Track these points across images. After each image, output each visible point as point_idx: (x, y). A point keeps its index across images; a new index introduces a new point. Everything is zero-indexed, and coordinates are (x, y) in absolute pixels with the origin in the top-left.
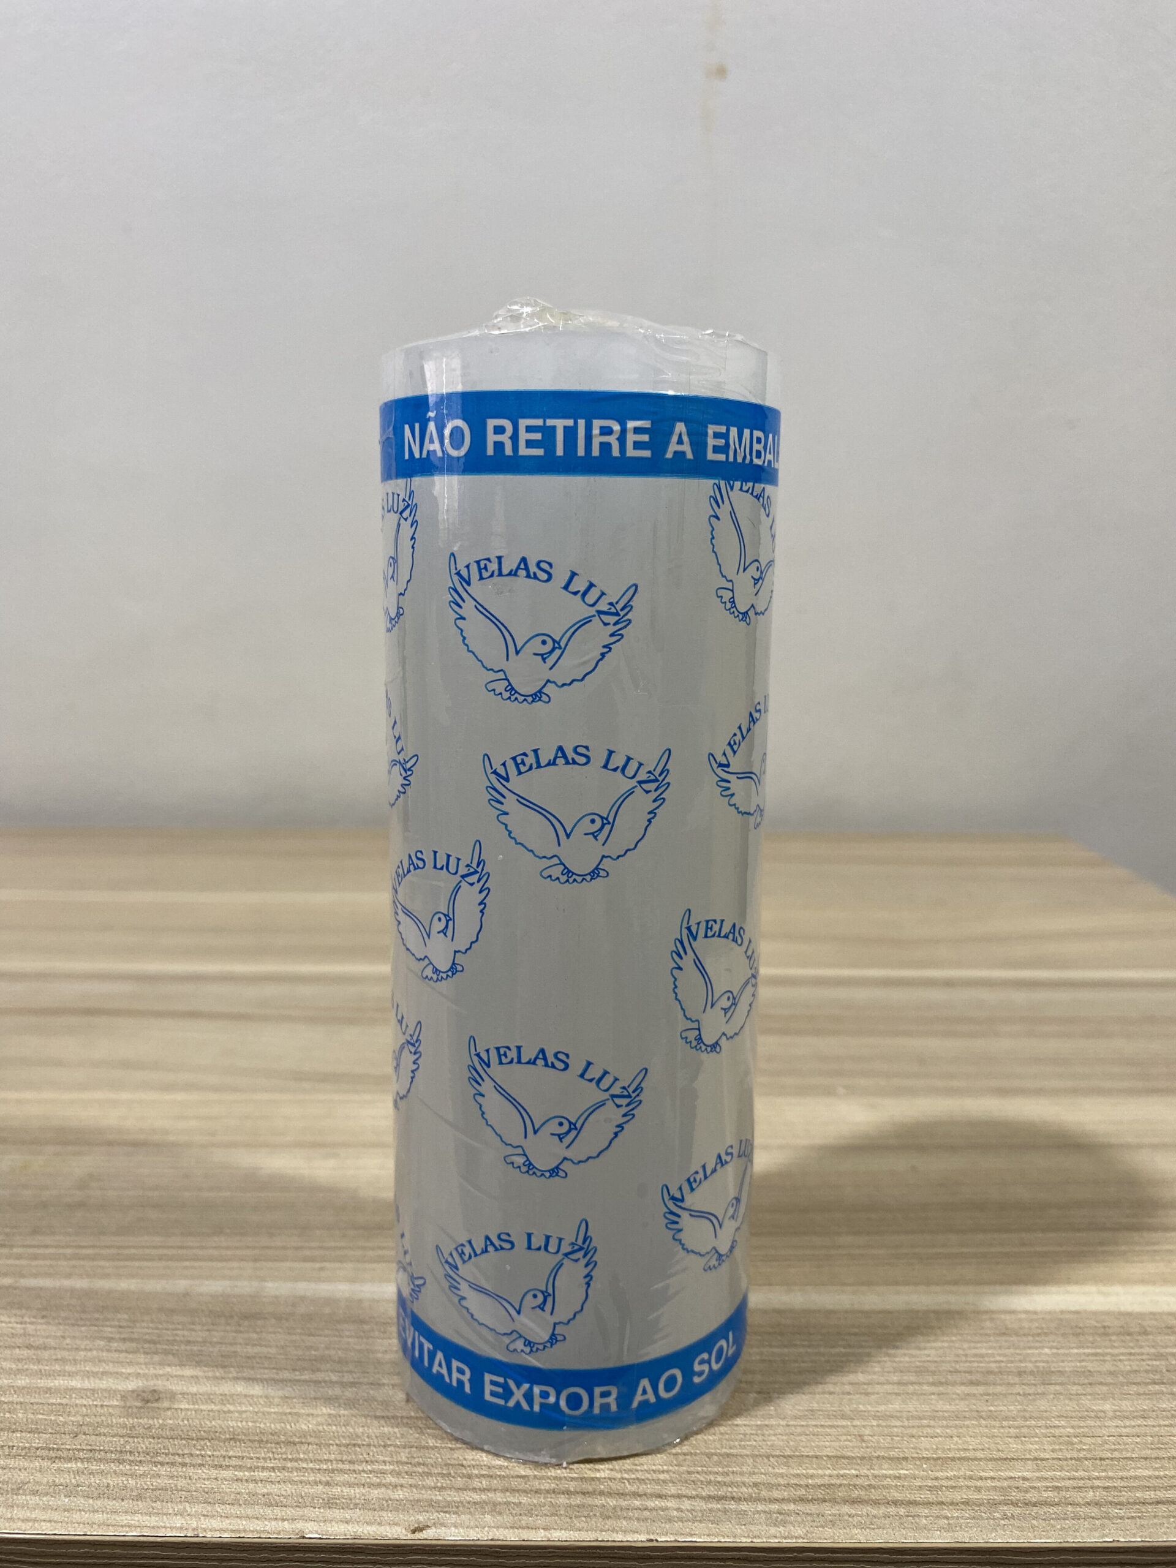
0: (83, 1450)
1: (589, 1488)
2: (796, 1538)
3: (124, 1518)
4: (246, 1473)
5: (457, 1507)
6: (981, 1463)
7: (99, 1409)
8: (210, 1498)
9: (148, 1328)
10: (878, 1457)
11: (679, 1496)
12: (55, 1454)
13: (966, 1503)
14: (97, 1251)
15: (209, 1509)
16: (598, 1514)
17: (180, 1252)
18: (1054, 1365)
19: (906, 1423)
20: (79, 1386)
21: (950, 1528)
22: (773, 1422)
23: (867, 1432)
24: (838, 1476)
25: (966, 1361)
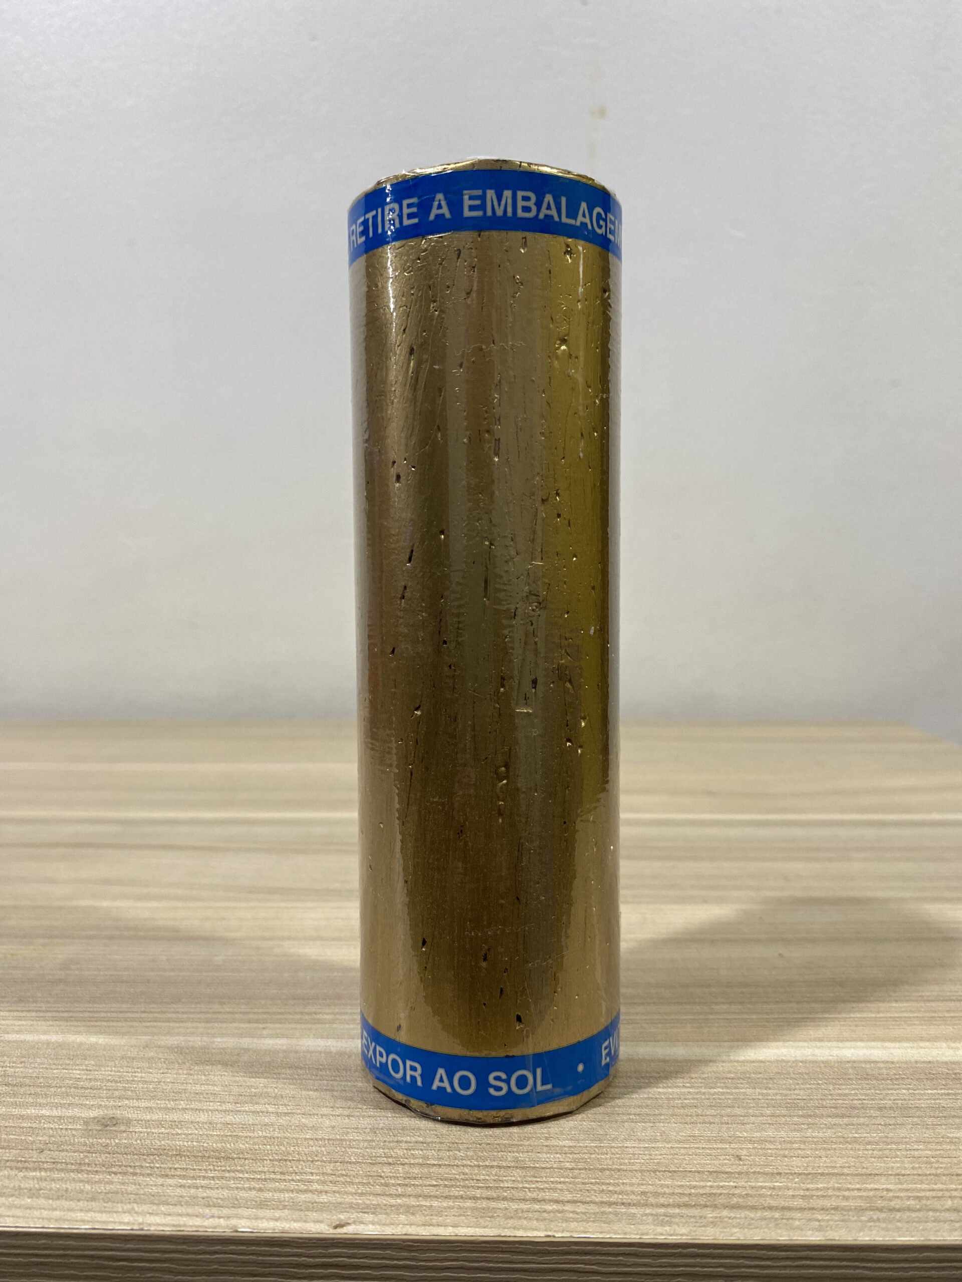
0: (48, 1162)
1: (493, 1194)
2: (681, 1235)
3: (78, 1215)
4: (189, 1181)
5: (375, 1209)
6: (848, 1178)
7: (64, 1132)
8: (155, 1200)
9: (111, 1071)
10: (754, 1173)
11: (575, 1202)
12: (22, 1166)
13: (836, 1209)
14: (71, 1014)
15: (155, 1207)
16: (501, 1215)
17: (143, 1015)
18: (912, 1102)
19: (779, 1147)
20: (48, 1113)
21: (820, 1229)
22: (658, 1145)
23: (744, 1152)
24: (718, 1187)
25: (832, 1100)
